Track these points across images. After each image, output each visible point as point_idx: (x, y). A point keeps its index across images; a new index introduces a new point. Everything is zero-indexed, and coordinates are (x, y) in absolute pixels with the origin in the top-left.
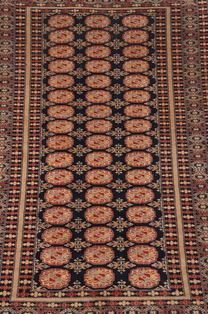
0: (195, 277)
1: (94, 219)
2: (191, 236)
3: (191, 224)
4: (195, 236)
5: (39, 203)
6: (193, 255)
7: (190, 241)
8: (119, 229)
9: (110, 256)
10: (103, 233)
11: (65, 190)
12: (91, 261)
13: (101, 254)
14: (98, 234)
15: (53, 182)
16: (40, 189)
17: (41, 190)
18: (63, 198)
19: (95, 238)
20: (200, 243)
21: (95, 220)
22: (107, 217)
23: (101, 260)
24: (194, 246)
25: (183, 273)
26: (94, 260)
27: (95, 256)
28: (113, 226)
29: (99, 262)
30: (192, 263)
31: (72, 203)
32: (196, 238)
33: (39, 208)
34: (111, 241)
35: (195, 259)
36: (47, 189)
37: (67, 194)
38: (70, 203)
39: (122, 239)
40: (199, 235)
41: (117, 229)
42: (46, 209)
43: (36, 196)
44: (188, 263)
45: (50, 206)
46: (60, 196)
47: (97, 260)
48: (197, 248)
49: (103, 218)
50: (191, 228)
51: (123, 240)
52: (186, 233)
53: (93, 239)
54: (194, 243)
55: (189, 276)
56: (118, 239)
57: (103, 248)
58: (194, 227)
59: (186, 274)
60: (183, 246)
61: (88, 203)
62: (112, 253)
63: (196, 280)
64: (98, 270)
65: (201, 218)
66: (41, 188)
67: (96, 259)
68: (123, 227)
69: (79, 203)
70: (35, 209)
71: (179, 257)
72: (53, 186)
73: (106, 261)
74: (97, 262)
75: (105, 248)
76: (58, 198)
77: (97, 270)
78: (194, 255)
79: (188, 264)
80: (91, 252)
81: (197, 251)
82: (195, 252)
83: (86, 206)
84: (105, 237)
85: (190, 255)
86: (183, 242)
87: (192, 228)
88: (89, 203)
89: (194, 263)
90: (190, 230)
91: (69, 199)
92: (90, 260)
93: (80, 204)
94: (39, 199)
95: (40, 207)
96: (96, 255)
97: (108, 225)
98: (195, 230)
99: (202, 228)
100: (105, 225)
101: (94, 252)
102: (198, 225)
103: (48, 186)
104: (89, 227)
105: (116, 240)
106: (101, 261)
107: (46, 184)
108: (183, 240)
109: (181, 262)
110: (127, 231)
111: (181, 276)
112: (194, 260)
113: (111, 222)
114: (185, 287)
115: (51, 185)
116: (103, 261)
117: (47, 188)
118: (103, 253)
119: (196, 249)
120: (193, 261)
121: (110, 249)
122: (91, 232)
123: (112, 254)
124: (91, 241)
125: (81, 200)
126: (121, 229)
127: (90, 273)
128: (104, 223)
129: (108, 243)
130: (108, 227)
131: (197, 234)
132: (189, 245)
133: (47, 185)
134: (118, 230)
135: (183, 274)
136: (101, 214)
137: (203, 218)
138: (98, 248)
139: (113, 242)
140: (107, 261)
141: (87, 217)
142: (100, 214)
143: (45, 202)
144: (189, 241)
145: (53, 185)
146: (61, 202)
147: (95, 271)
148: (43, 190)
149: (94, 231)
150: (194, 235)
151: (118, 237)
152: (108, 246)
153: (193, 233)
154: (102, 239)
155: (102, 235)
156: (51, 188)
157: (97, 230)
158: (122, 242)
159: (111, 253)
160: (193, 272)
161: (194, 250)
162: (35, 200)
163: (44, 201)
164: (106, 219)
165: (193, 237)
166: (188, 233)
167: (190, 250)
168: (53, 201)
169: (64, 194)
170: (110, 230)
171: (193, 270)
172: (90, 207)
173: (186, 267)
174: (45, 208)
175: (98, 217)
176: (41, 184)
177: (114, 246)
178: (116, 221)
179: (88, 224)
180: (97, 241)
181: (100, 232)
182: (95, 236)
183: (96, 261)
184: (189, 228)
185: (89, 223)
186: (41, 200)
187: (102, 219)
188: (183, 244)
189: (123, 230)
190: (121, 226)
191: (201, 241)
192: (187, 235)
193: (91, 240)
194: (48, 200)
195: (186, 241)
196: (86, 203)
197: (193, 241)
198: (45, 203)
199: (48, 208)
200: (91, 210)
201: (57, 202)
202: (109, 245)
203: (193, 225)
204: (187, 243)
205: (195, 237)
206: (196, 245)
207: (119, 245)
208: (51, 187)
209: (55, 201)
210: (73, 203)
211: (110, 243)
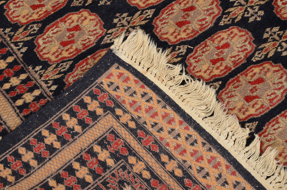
1: (185, 31)
5: (37, 76)
8: (252, 15)
9: (281, 77)
10: (227, 45)
11: (75, 17)
12: (247, 114)
13: (258, 86)
14: (217, 54)
15: (35, 17)
16: (15, 48)
17: (19, 49)
18: (83, 33)
19: (218, 64)
21: (188, 31)
22: (208, 10)
23: (268, 98)
26: (253, 106)
27: (248, 99)
28: (234, 19)
29: (267, 104)
31: (109, 32)
33: (44, 85)
34: (256, 50)
36: (33, 40)
37: (86, 22)
38: (107, 34)
39: (276, 29)
41: (248, 18)
42: (63, 77)
43: (17, 68)
45: (68, 66)
46: (73, 35)
47: (260, 104)
49: (200, 18)
51: (280, 30)
53: (214, 70)
56: (265, 36)
57: (251, 74)
61: (143, 10)
62: (278, 71)
64: (280, 120)
66: (16, 44)
67: (256, 104)
68: (257, 8)
69: (124, 22)
70: (37, 93)
72: (40, 25)
73: (279, 93)
74: (262, 106)
75: (257, 70)
76: (73, 42)
77: (278, 123)
80: (232, 96)
83: (146, 19)
84: (237, 49)
88: (148, 9)
91: (97, 27)
92: (244, 113)
93: (129, 23)
94: (30, 68)
95: (46, 82)
96: (249, 93)
97: (222, 24)
100: (216, 28)
101: (240, 92)
103: (30, 31)
104: (187, 54)
105: (266, 41)
106: (271, 100)
107: (21, 30)
110: (273, 8)
113: (224, 14)
115: (35, 26)
116: (273, 96)
117: (30, 35)
118: (260, 81)
121: (267, 66)
122: (199, 60)
123: (281, 72)
124: (215, 76)
125: (125, 15)
126: (257, 13)
127: (269, 137)
128: (211, 25)
129: (253, 55)
130: (226, 27)
133: (25, 30)
134: (251, 20)
136: (192, 13)
138: (241, 79)
139: (262, 49)
140: (282, 91)
141: (165, 36)
142: (188, 15)
143: (49, 66)
145: (37, 23)
146: (84, 45)
147: (276, 127)
148: (24, 46)
149: (203, 52)
151: (264, 31)
152: (258, 62)
154: (235, 57)
155: (226, 50)
156: (41, 31)
157: (208, 48)
158: (280, 37)
159: (275, 71)
162: (23, 76)
163: (46, 65)
164: (210, 15)
168: (65, 54)
169: (78, 26)
170: (235, 31)
172: (156, 14)
174: (58, 76)
175: (189, 23)
176: (11, 37)
177: (271, 55)
178: (232, 6)
179: (179, 49)
180: (226, 67)
181: (218, 48)
182: (214, 62)
183: (258, 106)
185: (180, 44)
186: (37, 68)
187: (201, 20)
189: (261, 13)
190: (252, 7)
193: (212, 74)
194: (53, 58)
196: (142, 14)
198: (50, 69)
199: (65, 73)
200: (164, 19)
201: (76, 49)
202: (257, 59)
207: (280, 45)
208: (37, 29)
209: (71, 50)
210: (114, 30)
211: (256, 55)
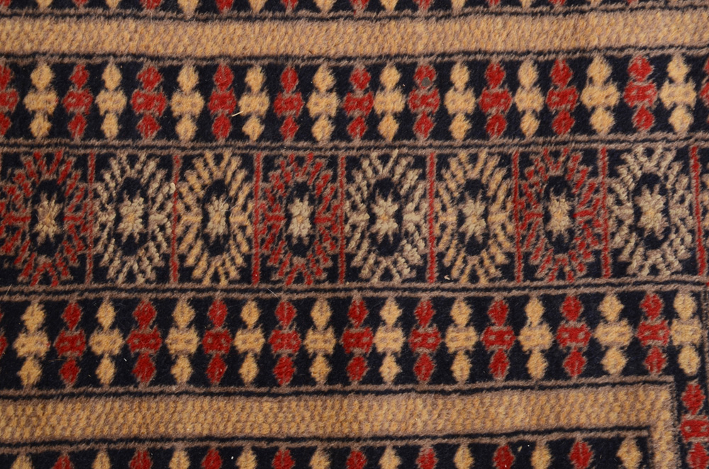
0: (500, 335)
2: (193, 336)
3: (91, 324)
4: (194, 303)
6: (338, 333)
7: (233, 350)
20: (245, 274)
24: (267, 322)
25: (478, 426)
30: (397, 347)
32: (210, 300)
35: (375, 321)
40: (186, 274)
44: (399, 379)
48: (285, 297)
50: (125, 332)
52: (165, 377)
54: (250, 314)
55: (500, 380)
58: (116, 303)
59: (487, 398)
60: (268, 404)
63: (525, 332)
65: (48, 247)
71: (356, 447)
78: (338, 322)
79: (407, 377)
81: (310, 303)
82: (321, 314)
85: (338, 360)
86: (240, 402)
87: (123, 322)
89: (399, 333)
90: (144, 339)
98: (146, 298)
99: (130, 246)
102: (100, 274)
108: (220, 403)
109: (393, 429)
111: (502, 442)
112: (380, 334)
114: (583, 420)
119: (297, 303)
120: (389, 340)
131: (173, 284)
132: (266, 359)
135: (489, 426)
137: (47, 227)
144: (235, 358)
150: (183, 314)
153: (166, 322)
160: (470, 345)
161: (305, 323)
165: (200, 323)
166: (166, 360)
167: (303, 351)
171: (452, 347)
173: (430, 399)
184: (125, 349)
188: (251, 404)
191: (231, 264)
192: (183, 370)
195: (232, 377)
197: (236, 323)
203: (106, 315)
204: (249, 370)
205: (201, 306)
206: (261, 304)
